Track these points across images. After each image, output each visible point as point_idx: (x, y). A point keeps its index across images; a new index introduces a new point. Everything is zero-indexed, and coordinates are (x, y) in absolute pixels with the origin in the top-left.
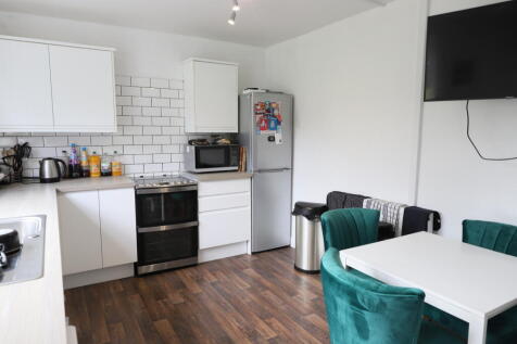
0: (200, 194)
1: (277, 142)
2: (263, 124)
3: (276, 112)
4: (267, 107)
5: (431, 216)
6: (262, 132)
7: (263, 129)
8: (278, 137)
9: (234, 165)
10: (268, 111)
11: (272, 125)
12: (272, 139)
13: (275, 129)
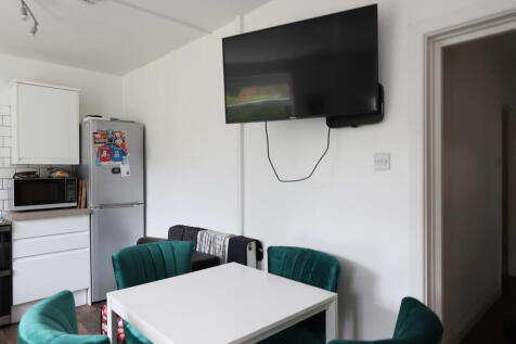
0: (15, 236)
1: (123, 174)
2: (105, 154)
3: (119, 142)
4: (109, 136)
5: (253, 245)
6: (103, 163)
7: (105, 160)
8: (124, 168)
9: (71, 201)
10: (110, 140)
11: (117, 155)
12: (116, 171)
13: (121, 159)
